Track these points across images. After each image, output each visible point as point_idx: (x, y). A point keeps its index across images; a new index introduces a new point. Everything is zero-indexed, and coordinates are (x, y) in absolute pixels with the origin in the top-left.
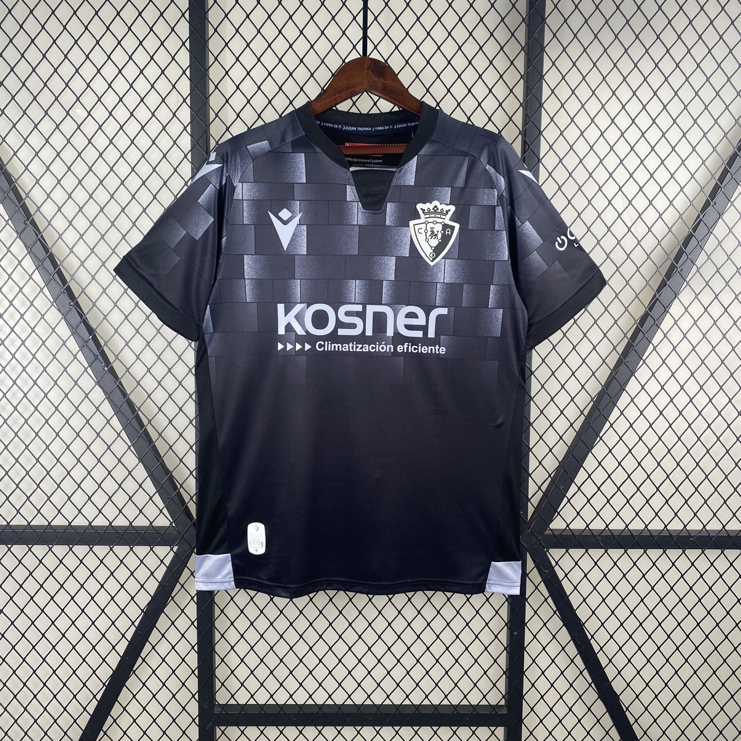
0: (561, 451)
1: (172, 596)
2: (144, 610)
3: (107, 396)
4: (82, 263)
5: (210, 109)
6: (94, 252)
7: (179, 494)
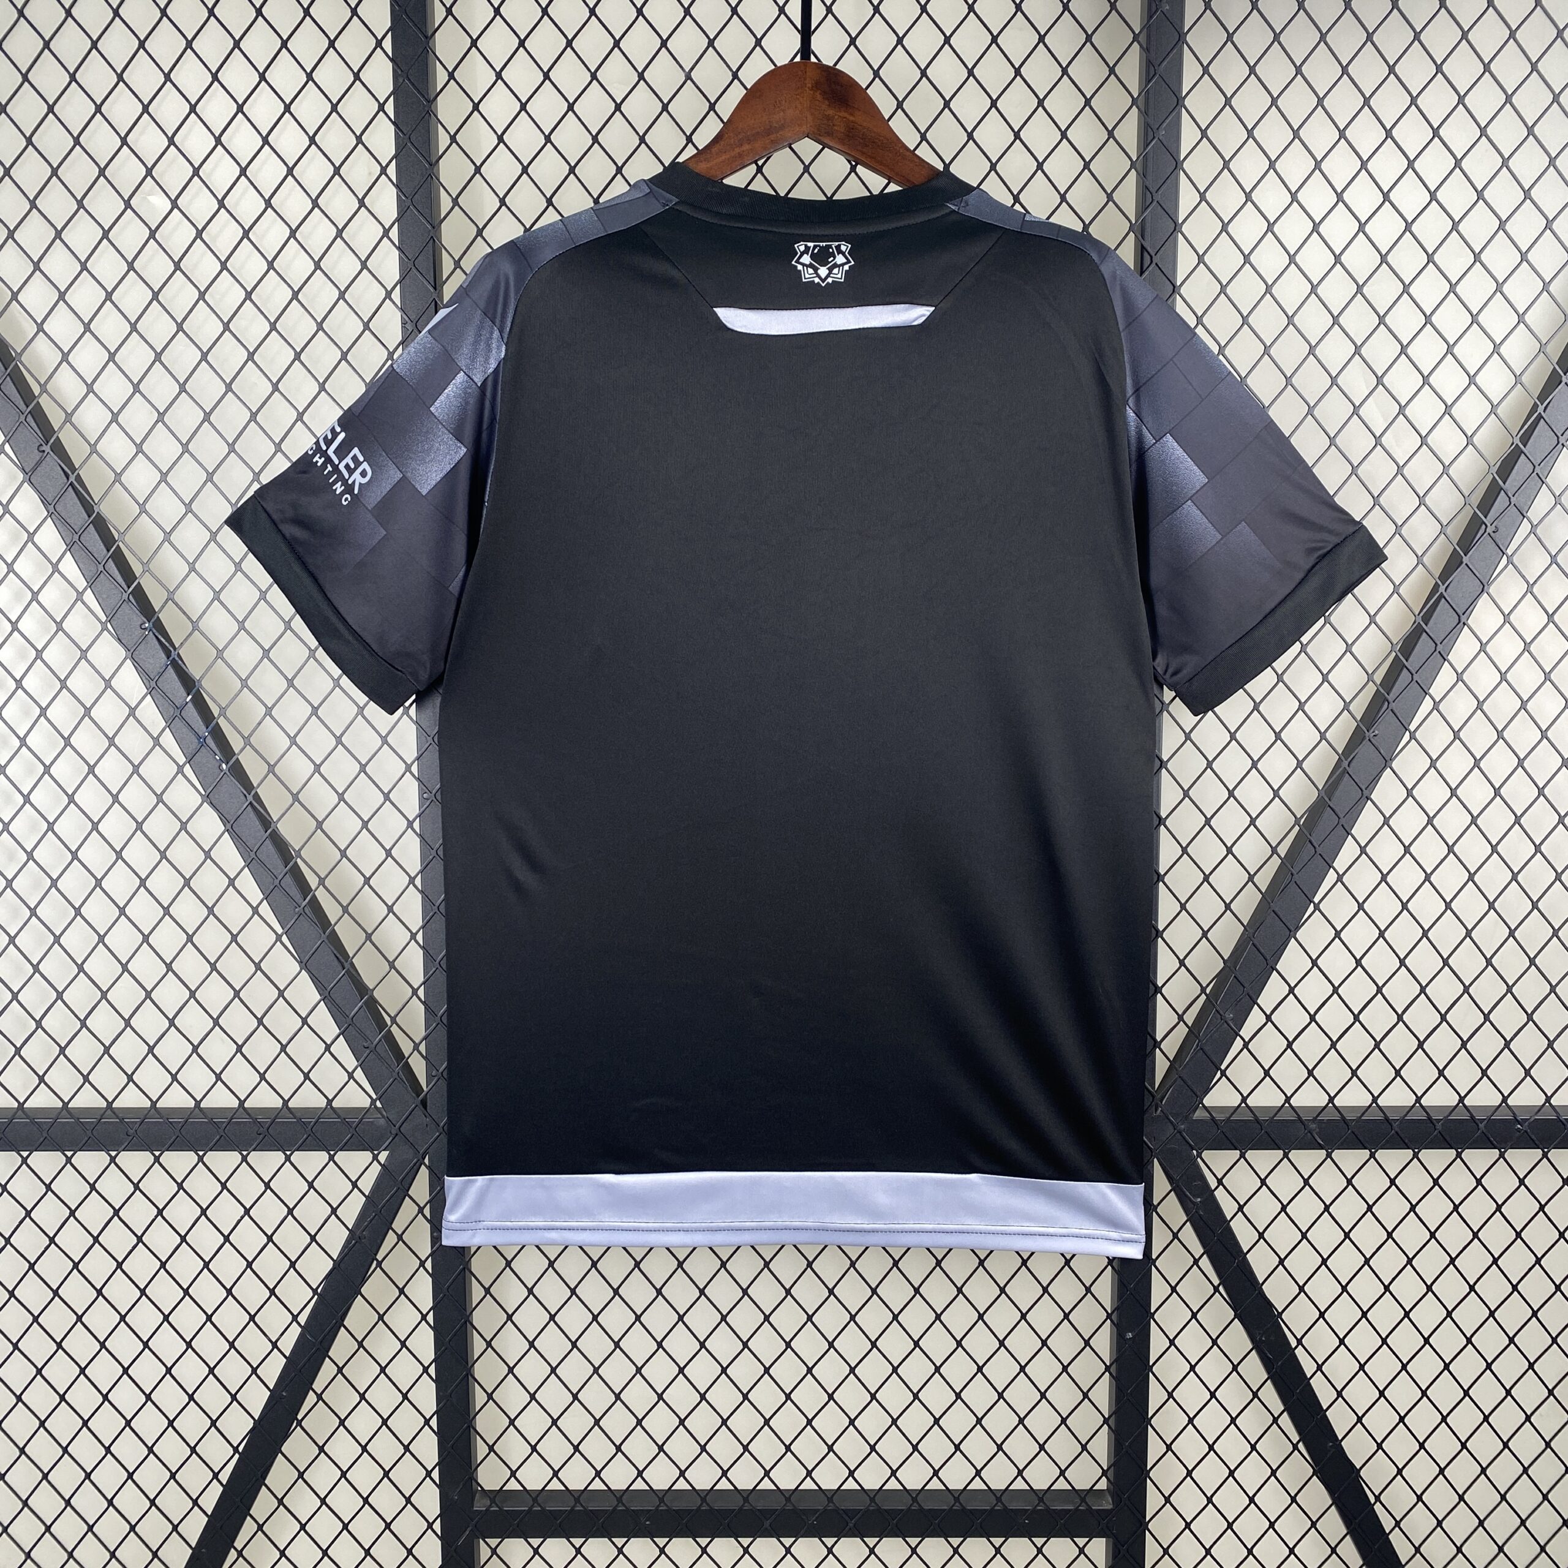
0: (1228, 935)
1: (377, 1260)
2: (319, 1291)
3: (229, 826)
4: (167, 535)
5: (441, 188)
6: (191, 511)
7: (390, 1039)
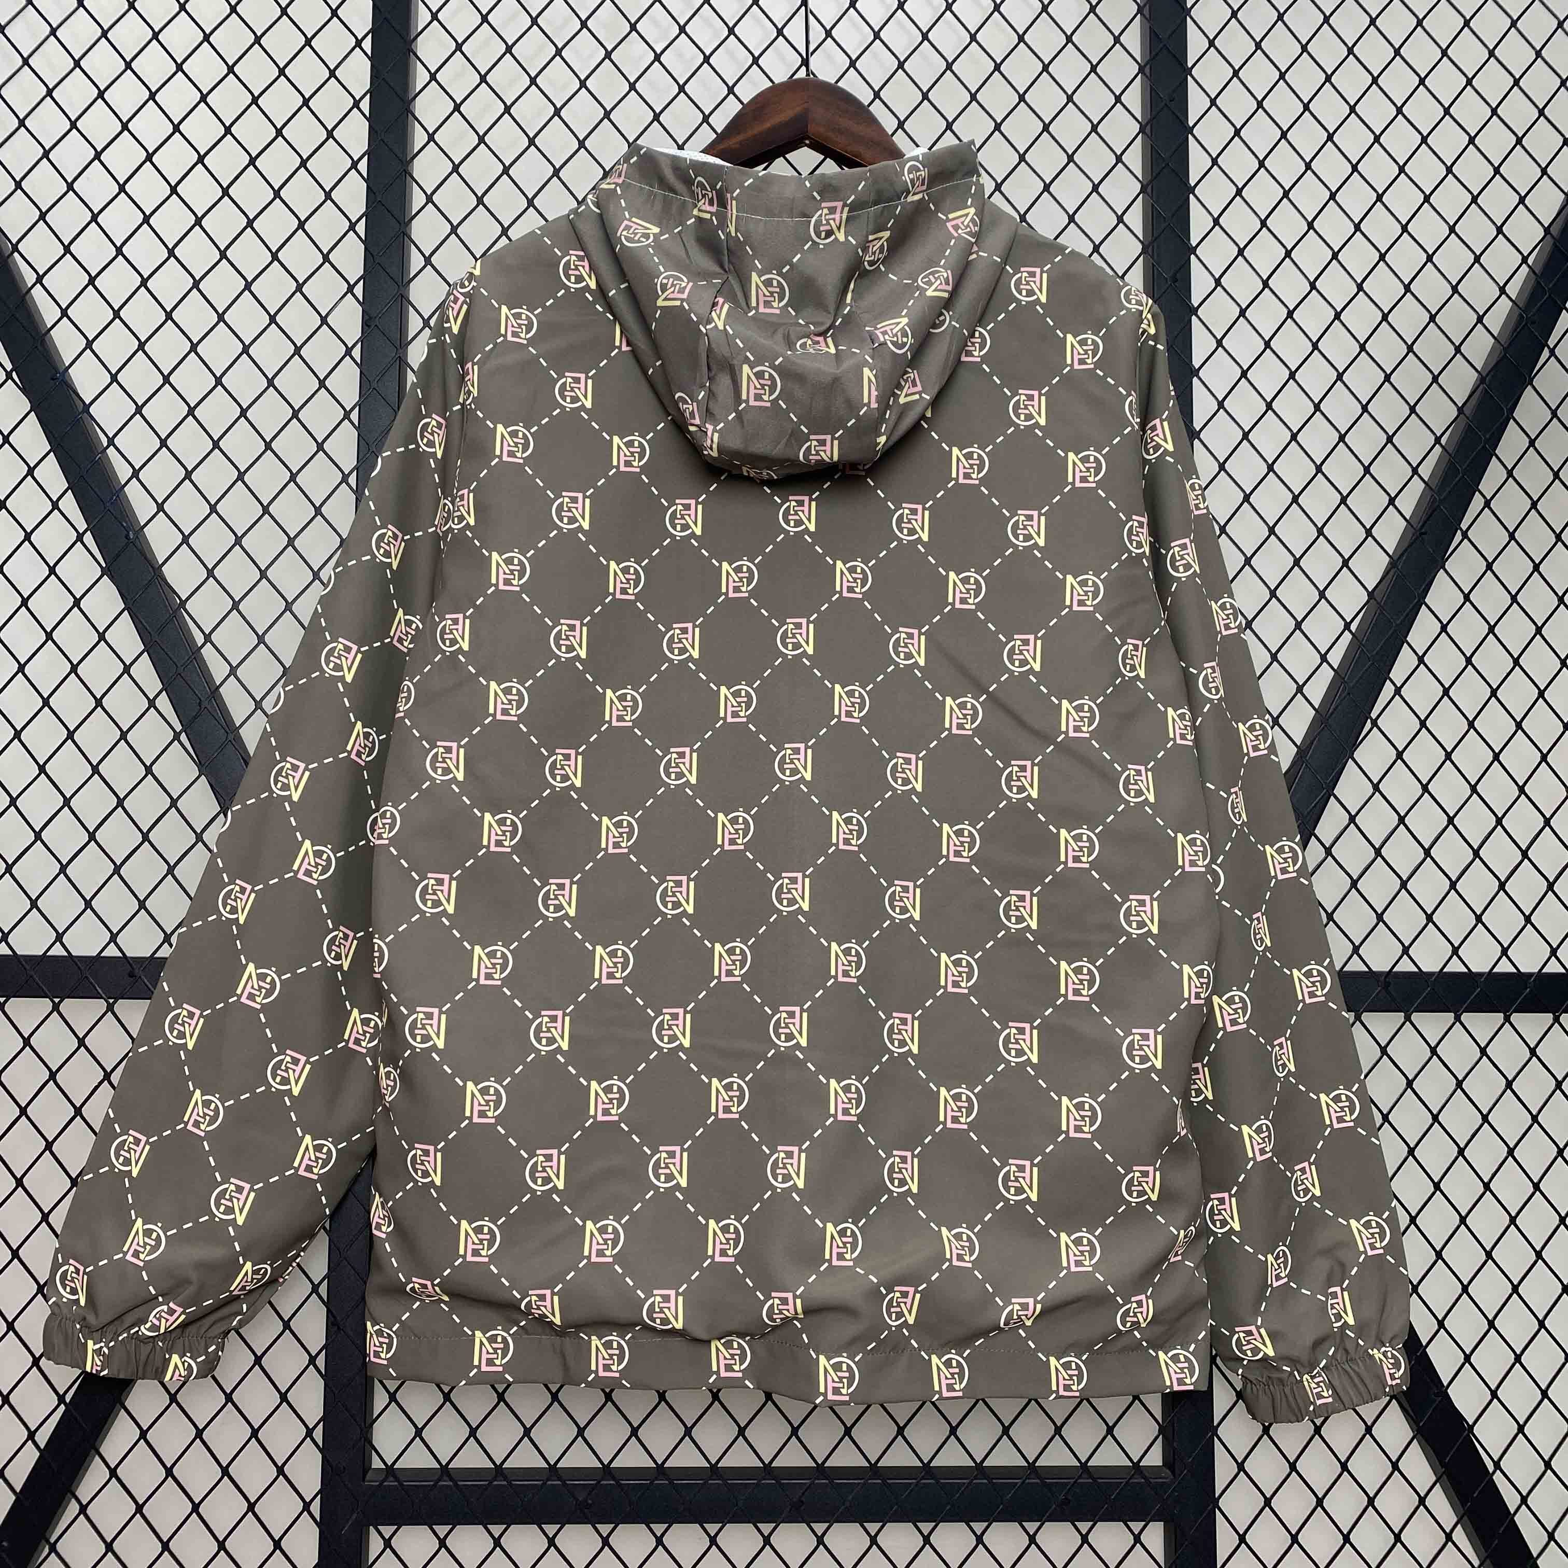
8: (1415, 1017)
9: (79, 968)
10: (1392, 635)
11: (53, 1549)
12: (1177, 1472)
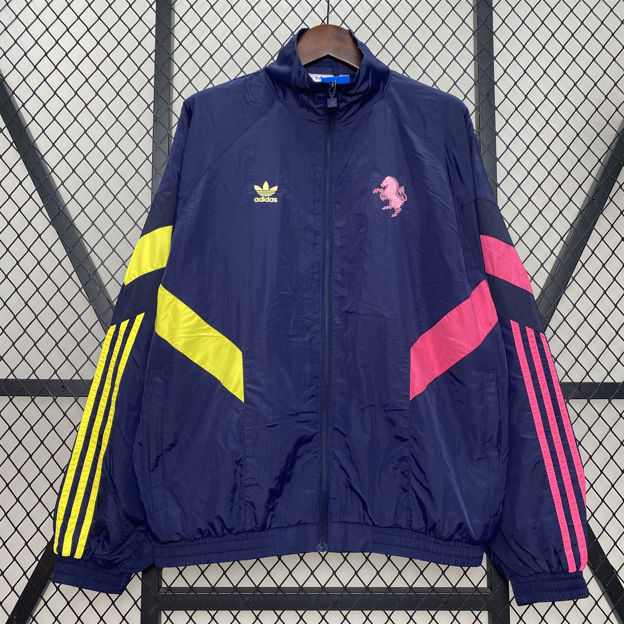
3: (61, 236)
4: (44, 105)
6: (56, 94)
8: (591, 401)
9: (42, 384)
10: (581, 242)
11: (34, 619)
12: (493, 591)
